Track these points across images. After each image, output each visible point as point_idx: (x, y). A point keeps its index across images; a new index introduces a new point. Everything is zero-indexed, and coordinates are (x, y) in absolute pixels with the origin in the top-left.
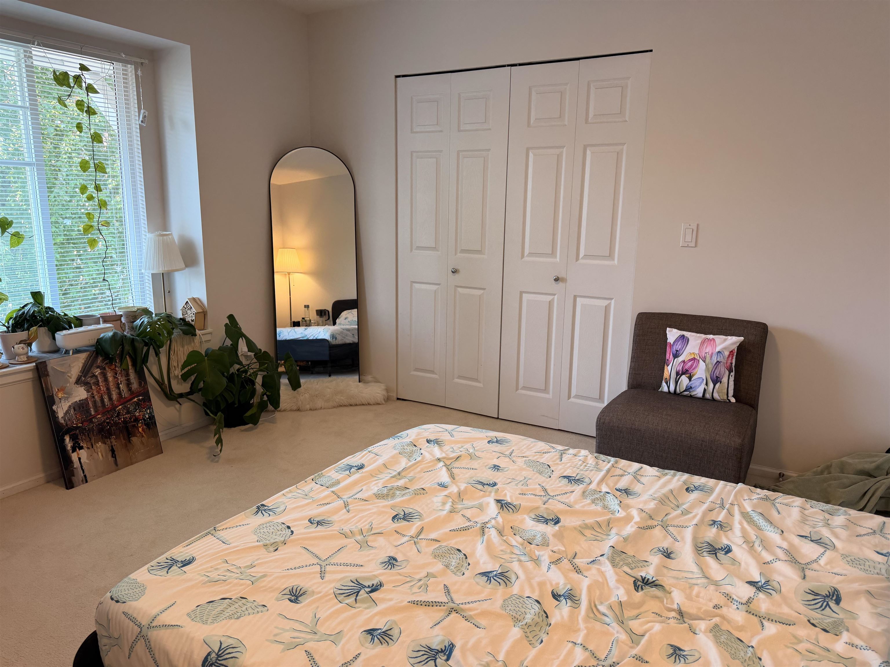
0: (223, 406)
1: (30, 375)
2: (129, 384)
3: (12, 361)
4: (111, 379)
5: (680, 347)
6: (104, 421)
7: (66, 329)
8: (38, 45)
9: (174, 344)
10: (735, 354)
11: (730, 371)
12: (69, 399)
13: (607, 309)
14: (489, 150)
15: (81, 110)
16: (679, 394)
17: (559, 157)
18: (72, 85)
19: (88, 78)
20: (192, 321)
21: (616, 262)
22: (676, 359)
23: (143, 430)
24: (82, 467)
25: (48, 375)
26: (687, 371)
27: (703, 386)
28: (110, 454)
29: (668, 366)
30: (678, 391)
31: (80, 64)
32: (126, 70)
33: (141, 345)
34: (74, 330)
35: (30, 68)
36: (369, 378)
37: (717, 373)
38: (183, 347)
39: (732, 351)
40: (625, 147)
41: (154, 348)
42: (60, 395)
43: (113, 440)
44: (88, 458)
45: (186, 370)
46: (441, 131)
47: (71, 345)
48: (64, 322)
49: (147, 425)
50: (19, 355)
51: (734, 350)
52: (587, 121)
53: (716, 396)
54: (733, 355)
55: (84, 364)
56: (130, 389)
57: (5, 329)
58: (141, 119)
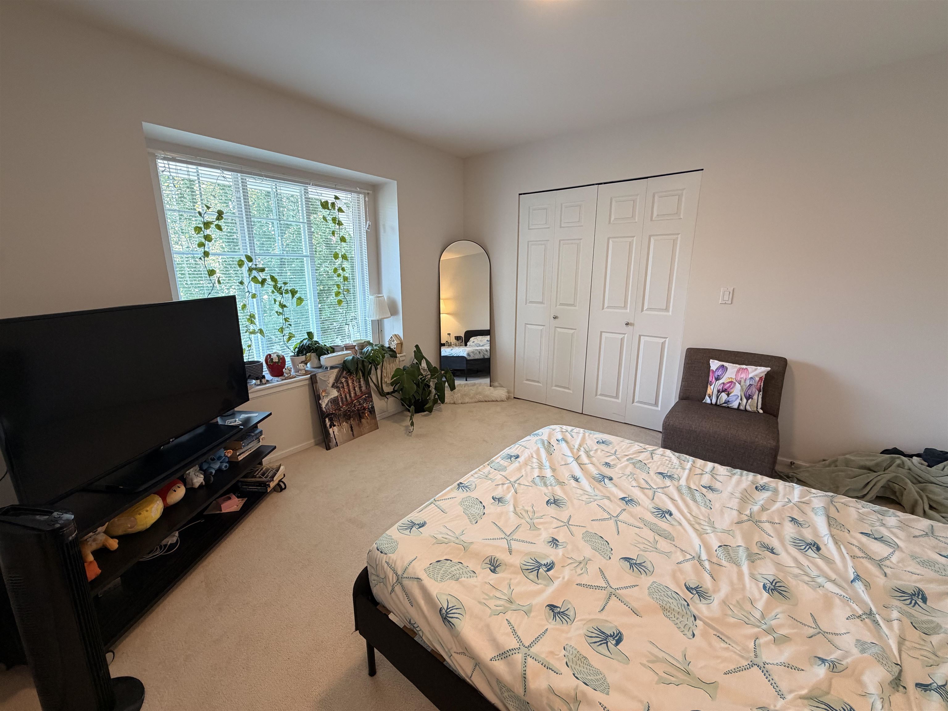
0: (413, 401)
1: (307, 382)
2: (360, 387)
3: (297, 374)
4: (350, 384)
5: (720, 373)
6: (347, 410)
7: (326, 354)
8: (312, 185)
9: (385, 362)
10: (763, 379)
11: (759, 391)
12: (328, 397)
13: (663, 344)
14: (581, 239)
15: (335, 223)
16: (718, 405)
17: (631, 244)
18: (330, 208)
19: (338, 204)
20: (395, 348)
21: (670, 313)
22: (717, 382)
23: (368, 415)
24: (335, 437)
25: (317, 382)
26: (726, 389)
27: (738, 401)
28: (350, 429)
29: (711, 385)
30: (718, 403)
31: (335, 195)
32: (359, 198)
33: (368, 364)
34: (330, 355)
35: (308, 199)
36: (496, 384)
37: (749, 392)
38: (390, 364)
39: (761, 378)
40: (679, 236)
41: (374, 365)
42: (323, 394)
43: (351, 421)
44: (338, 432)
45: (393, 380)
46: (549, 228)
47: (329, 364)
48: (324, 350)
49: (370, 412)
50: (301, 370)
51: (763, 376)
52: (651, 220)
53: (748, 408)
54: (762, 380)
55: (336, 375)
56: (361, 390)
57: (293, 354)
58: (367, 227)
